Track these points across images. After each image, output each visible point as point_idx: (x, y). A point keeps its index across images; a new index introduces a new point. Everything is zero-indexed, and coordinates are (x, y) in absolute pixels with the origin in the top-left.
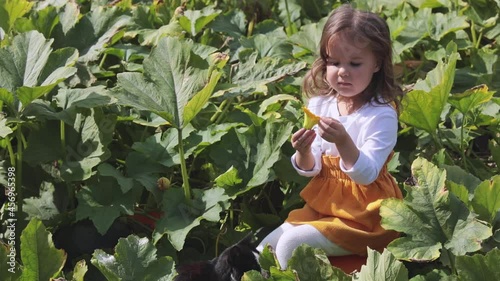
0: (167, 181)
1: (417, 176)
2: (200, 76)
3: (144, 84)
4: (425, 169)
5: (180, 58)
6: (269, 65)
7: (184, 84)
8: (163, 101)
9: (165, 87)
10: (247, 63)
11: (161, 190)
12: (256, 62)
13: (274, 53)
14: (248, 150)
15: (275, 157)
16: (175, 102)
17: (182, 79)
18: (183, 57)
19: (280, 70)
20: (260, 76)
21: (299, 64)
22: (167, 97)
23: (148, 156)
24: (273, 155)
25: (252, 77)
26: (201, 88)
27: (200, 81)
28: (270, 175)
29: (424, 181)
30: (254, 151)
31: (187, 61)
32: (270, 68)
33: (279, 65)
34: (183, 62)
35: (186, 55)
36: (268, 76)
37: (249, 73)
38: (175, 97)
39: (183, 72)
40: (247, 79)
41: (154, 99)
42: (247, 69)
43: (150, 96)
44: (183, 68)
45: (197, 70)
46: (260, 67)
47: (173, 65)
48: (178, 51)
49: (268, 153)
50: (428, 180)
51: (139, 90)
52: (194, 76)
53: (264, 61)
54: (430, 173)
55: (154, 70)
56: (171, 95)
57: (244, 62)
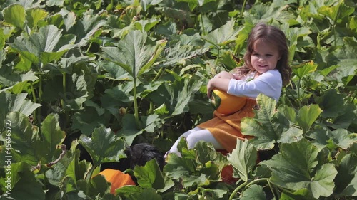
0: (124, 110)
1: (260, 104)
3: (118, 53)
4: (264, 100)
5: (140, 41)
6: (187, 49)
7: (141, 54)
9: (129, 55)
10: (174, 48)
11: (121, 115)
12: (180, 47)
14: (173, 95)
16: (134, 63)
17: (140, 52)
18: (142, 40)
19: (193, 52)
20: (182, 55)
22: (130, 60)
24: (187, 98)
25: (177, 56)
27: (150, 53)
29: (264, 107)
30: (176, 96)
31: (144, 42)
32: (188, 51)
33: (193, 50)
34: (141, 43)
36: (186, 56)
37: (175, 54)
39: (141, 49)
40: (174, 57)
42: (174, 52)
44: (142, 46)
45: (149, 48)
46: (182, 51)
47: (136, 44)
50: (266, 106)
52: (147, 51)
53: (185, 47)
54: (267, 102)
55: (124, 46)
56: (132, 59)
57: (172, 47)
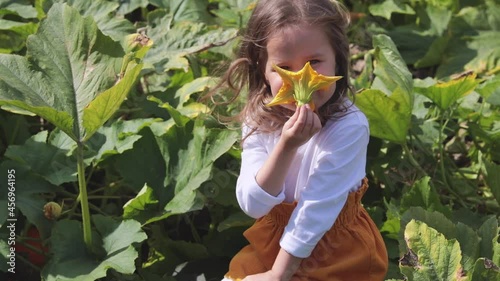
0: (57, 208)
1: (415, 249)
2: (110, 65)
3: (29, 74)
4: (425, 239)
5: (81, 38)
6: (188, 31)
7: (87, 76)
8: (56, 100)
9: (58, 79)
10: (158, 28)
11: (50, 220)
12: (171, 27)
13: (187, 8)
14: (167, 159)
15: (205, 175)
16: (73, 102)
17: (84, 67)
18: (86, 37)
19: (202, 39)
20: (176, 45)
21: (227, 32)
22: (62, 93)
23: (29, 168)
24: (202, 171)
25: (166, 45)
26: (111, 84)
27: (110, 73)
28: (197, 201)
29: (427, 258)
30: (175, 161)
31: (92, 43)
33: (201, 33)
35: (90, 35)
36: (185, 46)
37: (161, 41)
38: (73, 94)
39: (86, 59)
40: (157, 49)
41: (43, 96)
42: (159, 36)
43: (38, 91)
44: (86, 53)
45: (105, 57)
46: (174, 34)
47: (70, 46)
48: (78, 27)
49: (196, 167)
50: (433, 255)
51: (22, 83)
52: (101, 65)
53: (181, 27)
54: (434, 247)
55: (43, 53)
56: (67, 91)
57: (154, 26)
